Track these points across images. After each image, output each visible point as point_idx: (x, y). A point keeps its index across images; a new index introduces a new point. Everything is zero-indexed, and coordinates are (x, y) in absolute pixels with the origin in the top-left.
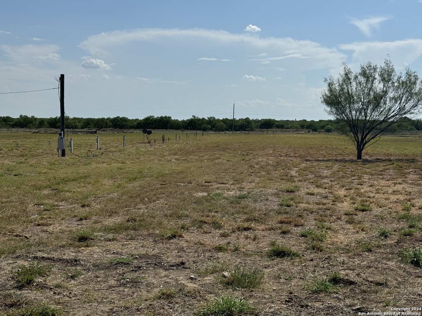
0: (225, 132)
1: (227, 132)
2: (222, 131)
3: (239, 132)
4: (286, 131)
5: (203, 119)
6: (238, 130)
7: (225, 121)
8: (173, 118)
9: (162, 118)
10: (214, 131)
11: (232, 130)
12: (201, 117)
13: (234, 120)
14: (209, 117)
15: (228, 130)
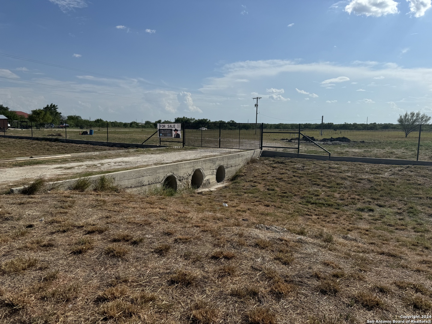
0: (361, 130)
1: (363, 131)
2: (360, 130)
3: (369, 131)
4: (396, 130)
5: (350, 124)
6: (369, 130)
7: (362, 125)
8: (334, 124)
9: (329, 123)
10: (356, 130)
11: (366, 130)
12: (349, 123)
13: (367, 125)
14: (354, 123)
15: (363, 130)
